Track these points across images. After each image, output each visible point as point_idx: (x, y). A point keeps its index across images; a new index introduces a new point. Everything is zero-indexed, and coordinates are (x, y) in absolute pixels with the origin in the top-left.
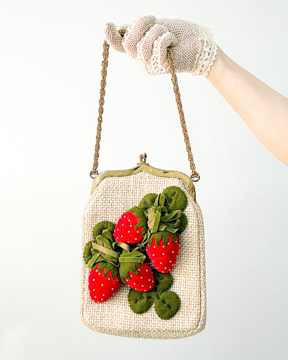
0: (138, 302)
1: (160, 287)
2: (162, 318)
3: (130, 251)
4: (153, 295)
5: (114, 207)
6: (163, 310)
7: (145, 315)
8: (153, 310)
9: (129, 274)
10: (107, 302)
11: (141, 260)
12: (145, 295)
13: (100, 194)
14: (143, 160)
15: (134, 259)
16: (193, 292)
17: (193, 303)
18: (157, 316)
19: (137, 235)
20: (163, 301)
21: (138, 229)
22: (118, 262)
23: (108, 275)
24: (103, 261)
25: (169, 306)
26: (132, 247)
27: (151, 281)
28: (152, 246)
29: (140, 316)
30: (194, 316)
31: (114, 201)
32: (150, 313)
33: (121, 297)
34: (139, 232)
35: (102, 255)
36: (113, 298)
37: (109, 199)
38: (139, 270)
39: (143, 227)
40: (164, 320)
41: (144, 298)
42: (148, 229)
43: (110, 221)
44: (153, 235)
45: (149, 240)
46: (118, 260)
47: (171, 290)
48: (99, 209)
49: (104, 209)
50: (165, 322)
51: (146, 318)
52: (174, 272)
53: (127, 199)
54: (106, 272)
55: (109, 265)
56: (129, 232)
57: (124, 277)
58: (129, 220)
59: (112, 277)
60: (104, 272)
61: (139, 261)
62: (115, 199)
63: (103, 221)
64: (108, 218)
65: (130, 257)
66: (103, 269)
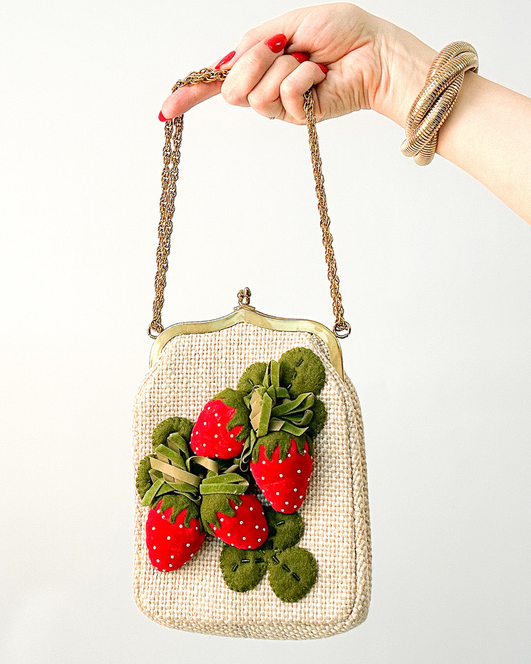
0: (238, 571)
1: (278, 540)
2: (283, 599)
3: (220, 472)
4: (267, 555)
5: (192, 390)
6: (283, 585)
7: (252, 594)
8: (266, 585)
9: (218, 515)
10: (182, 571)
11: (240, 489)
12: (250, 556)
13: (165, 367)
14: (245, 301)
15: (227, 488)
16: (341, 549)
17: (340, 569)
18: (274, 596)
19: (232, 443)
20: (285, 567)
21: (232, 430)
22: (198, 493)
23: (179, 518)
24: (171, 493)
25: (295, 577)
26: (223, 464)
27: (261, 528)
28: (260, 462)
29: (243, 596)
30: (344, 595)
31: (192, 380)
32: (262, 590)
33: (207, 560)
34: (235, 436)
35: (167, 482)
36: (194, 562)
37: (181, 376)
38: (236, 508)
39: (241, 426)
40: (287, 604)
41: (249, 562)
42: (252, 428)
43: (184, 416)
44: (260, 440)
45: (254, 450)
46: (198, 489)
47: (300, 546)
48: (164, 395)
49: (172, 394)
50: (290, 608)
51: (254, 600)
52: (305, 511)
53: (216, 375)
54: (174, 512)
55: (181, 499)
56: (216, 436)
57: (208, 523)
58: (216, 415)
59: (187, 522)
60: (171, 513)
61: (236, 491)
62: (192, 376)
63: (170, 418)
64: (180, 412)
65: (220, 485)
66: (169, 509)
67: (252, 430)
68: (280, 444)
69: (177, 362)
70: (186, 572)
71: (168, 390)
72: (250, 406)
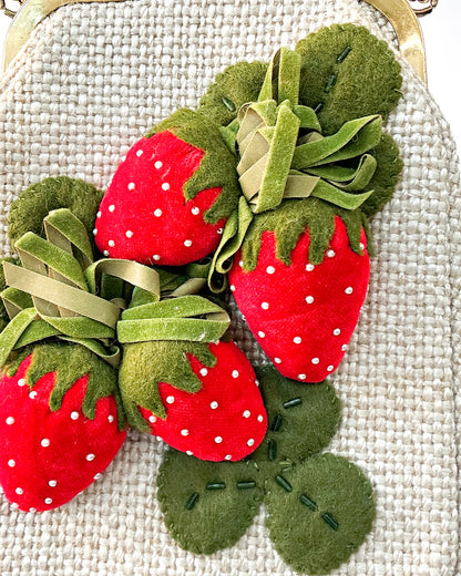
0: (199, 507)
1: (288, 440)
3: (165, 295)
4: (262, 472)
6: (303, 539)
8: (259, 537)
9: (162, 389)
11: (211, 330)
12: (227, 475)
15: (182, 329)
19: (194, 227)
20: (305, 500)
22: (114, 340)
23: (71, 398)
25: (329, 521)
27: (255, 416)
30: (435, 557)
31: (98, 99)
32: (251, 547)
33: (128, 483)
34: (202, 211)
35: (43, 317)
36: (99, 487)
37: (73, 89)
38: (204, 372)
39: (219, 188)
41: (225, 488)
42: (242, 194)
43: (80, 176)
44: (260, 221)
45: (247, 244)
46: (115, 331)
47: (334, 451)
54: (62, 382)
56: (158, 213)
57: (139, 407)
58: (158, 165)
59: (89, 407)
60: (52, 387)
61: (203, 336)
63: (50, 179)
64: (71, 167)
65: (166, 321)
66: (47, 376)
67: (242, 198)
68: (312, 228)
69: (65, 58)
70: (81, 508)
72: (237, 146)
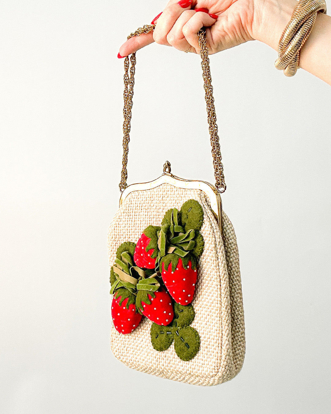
0: (158, 338)
1: (178, 321)
2: (181, 358)
3: (146, 277)
4: (173, 330)
5: (137, 225)
7: (166, 353)
8: (173, 348)
9: (142, 303)
11: (154, 288)
12: (164, 330)
15: (147, 287)
18: (177, 356)
19: (149, 259)
20: (182, 339)
21: (149, 252)
22: (136, 289)
23: (124, 304)
24: (123, 288)
25: (187, 346)
27: (167, 313)
28: (163, 271)
29: (161, 354)
31: (137, 219)
32: (171, 351)
33: (145, 330)
34: (150, 255)
35: (121, 281)
37: (131, 217)
38: (152, 299)
39: (154, 249)
40: (184, 361)
41: (164, 333)
43: (133, 241)
44: (163, 258)
45: (160, 265)
46: (136, 286)
47: (192, 326)
48: (122, 228)
49: (126, 228)
50: (185, 364)
51: (167, 357)
52: (196, 305)
53: (151, 217)
54: (121, 300)
55: (127, 292)
56: (142, 255)
58: (142, 242)
59: (127, 306)
61: (151, 289)
62: (138, 216)
63: (125, 242)
64: (131, 239)
65: (144, 285)
66: (120, 297)
67: (159, 251)
68: (172, 262)
69: (130, 208)
70: (135, 335)
71: (124, 225)
